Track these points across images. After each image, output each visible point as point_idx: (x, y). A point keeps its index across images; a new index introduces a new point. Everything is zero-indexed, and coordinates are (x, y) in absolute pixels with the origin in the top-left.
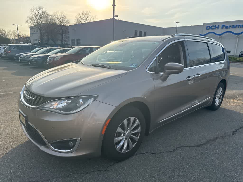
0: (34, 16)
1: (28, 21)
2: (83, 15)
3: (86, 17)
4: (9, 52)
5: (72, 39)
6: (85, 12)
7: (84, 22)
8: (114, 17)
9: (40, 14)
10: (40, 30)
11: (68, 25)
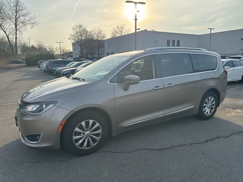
0: (75, 33)
1: (71, 38)
2: (118, 29)
3: (121, 30)
4: (49, 67)
5: (107, 52)
6: (120, 26)
7: (119, 36)
8: (136, 31)
9: (80, 31)
10: (81, 46)
11: (104, 39)
